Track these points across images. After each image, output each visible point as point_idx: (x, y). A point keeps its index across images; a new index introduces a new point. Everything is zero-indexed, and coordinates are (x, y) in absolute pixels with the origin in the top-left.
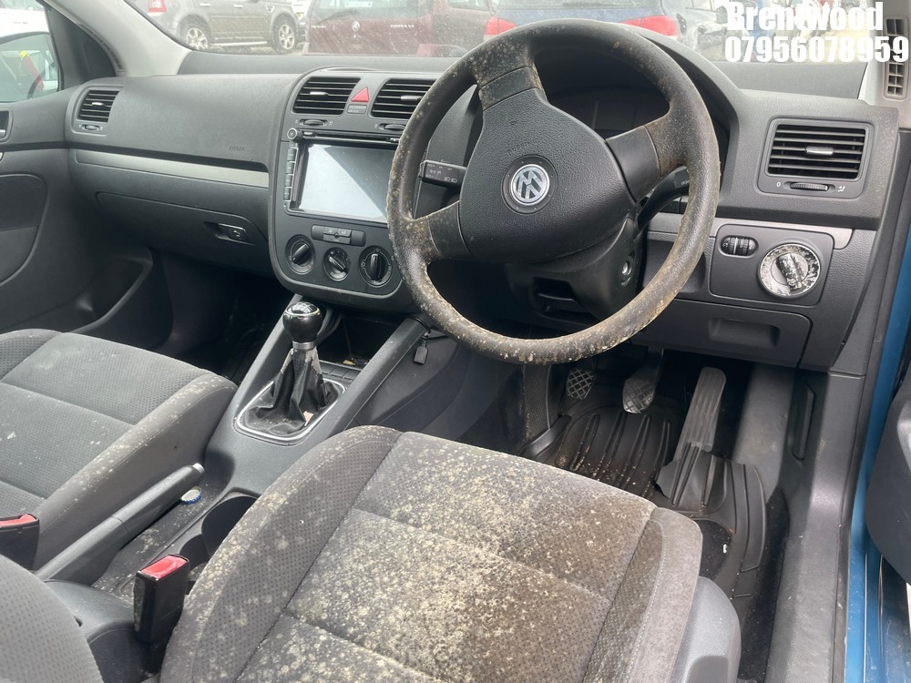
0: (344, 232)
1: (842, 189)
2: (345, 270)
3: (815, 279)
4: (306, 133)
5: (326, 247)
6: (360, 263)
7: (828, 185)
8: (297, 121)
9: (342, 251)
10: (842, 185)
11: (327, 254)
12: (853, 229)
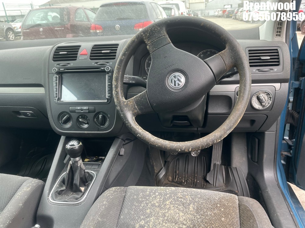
0: (85, 108)
1: (276, 70)
2: (88, 123)
3: (271, 102)
4: (61, 69)
5: (77, 115)
6: (94, 119)
7: (271, 69)
8: (55, 65)
9: (85, 115)
10: (275, 69)
11: (78, 118)
12: (281, 83)
